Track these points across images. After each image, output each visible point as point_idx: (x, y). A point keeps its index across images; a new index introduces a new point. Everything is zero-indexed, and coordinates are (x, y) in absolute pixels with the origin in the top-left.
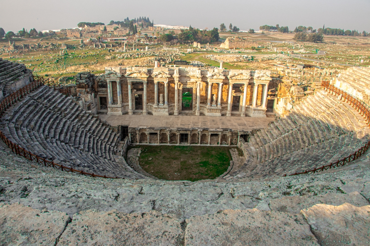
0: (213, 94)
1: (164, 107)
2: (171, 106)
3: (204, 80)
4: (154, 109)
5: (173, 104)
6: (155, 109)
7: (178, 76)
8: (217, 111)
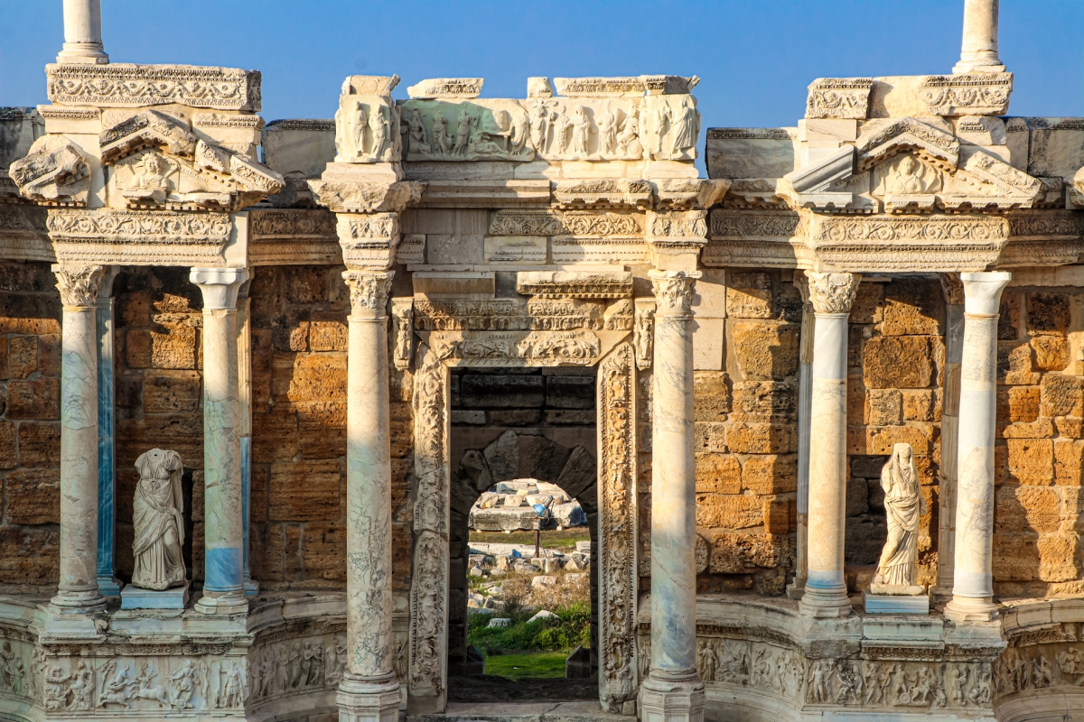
0: (873, 448)
1: (197, 629)
2: (303, 626)
3: (741, 259)
4: (55, 668)
5: (321, 607)
6: (65, 664)
7: (384, 176)
8: (951, 679)
